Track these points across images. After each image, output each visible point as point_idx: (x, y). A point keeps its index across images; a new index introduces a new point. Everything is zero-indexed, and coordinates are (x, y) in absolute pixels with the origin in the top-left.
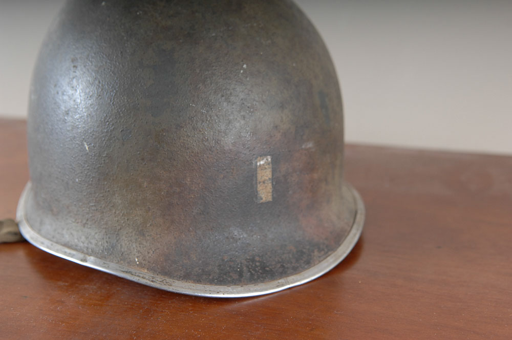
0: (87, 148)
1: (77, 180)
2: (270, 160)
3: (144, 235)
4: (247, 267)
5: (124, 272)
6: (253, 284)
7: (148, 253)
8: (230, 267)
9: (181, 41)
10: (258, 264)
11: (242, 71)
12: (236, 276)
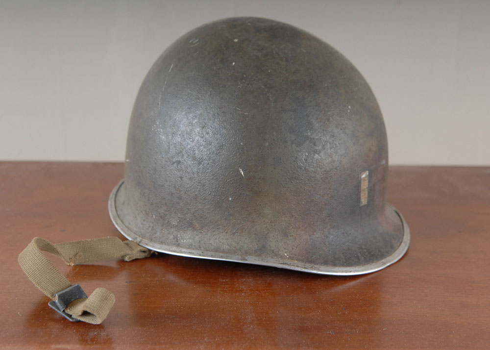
0: (242, 173)
1: (230, 199)
2: (368, 174)
3: (287, 236)
4: (360, 253)
5: (281, 264)
6: (368, 264)
7: (293, 249)
8: (350, 254)
9: (307, 91)
10: (365, 250)
11: (349, 111)
12: (356, 260)
